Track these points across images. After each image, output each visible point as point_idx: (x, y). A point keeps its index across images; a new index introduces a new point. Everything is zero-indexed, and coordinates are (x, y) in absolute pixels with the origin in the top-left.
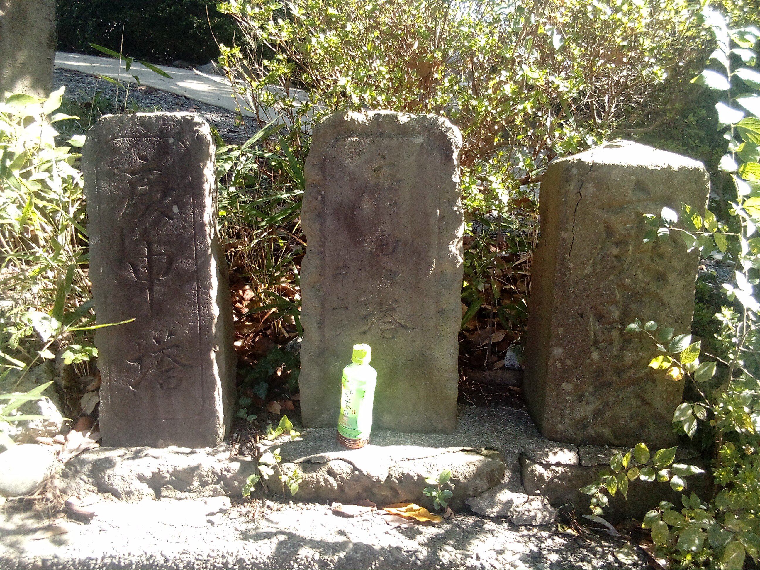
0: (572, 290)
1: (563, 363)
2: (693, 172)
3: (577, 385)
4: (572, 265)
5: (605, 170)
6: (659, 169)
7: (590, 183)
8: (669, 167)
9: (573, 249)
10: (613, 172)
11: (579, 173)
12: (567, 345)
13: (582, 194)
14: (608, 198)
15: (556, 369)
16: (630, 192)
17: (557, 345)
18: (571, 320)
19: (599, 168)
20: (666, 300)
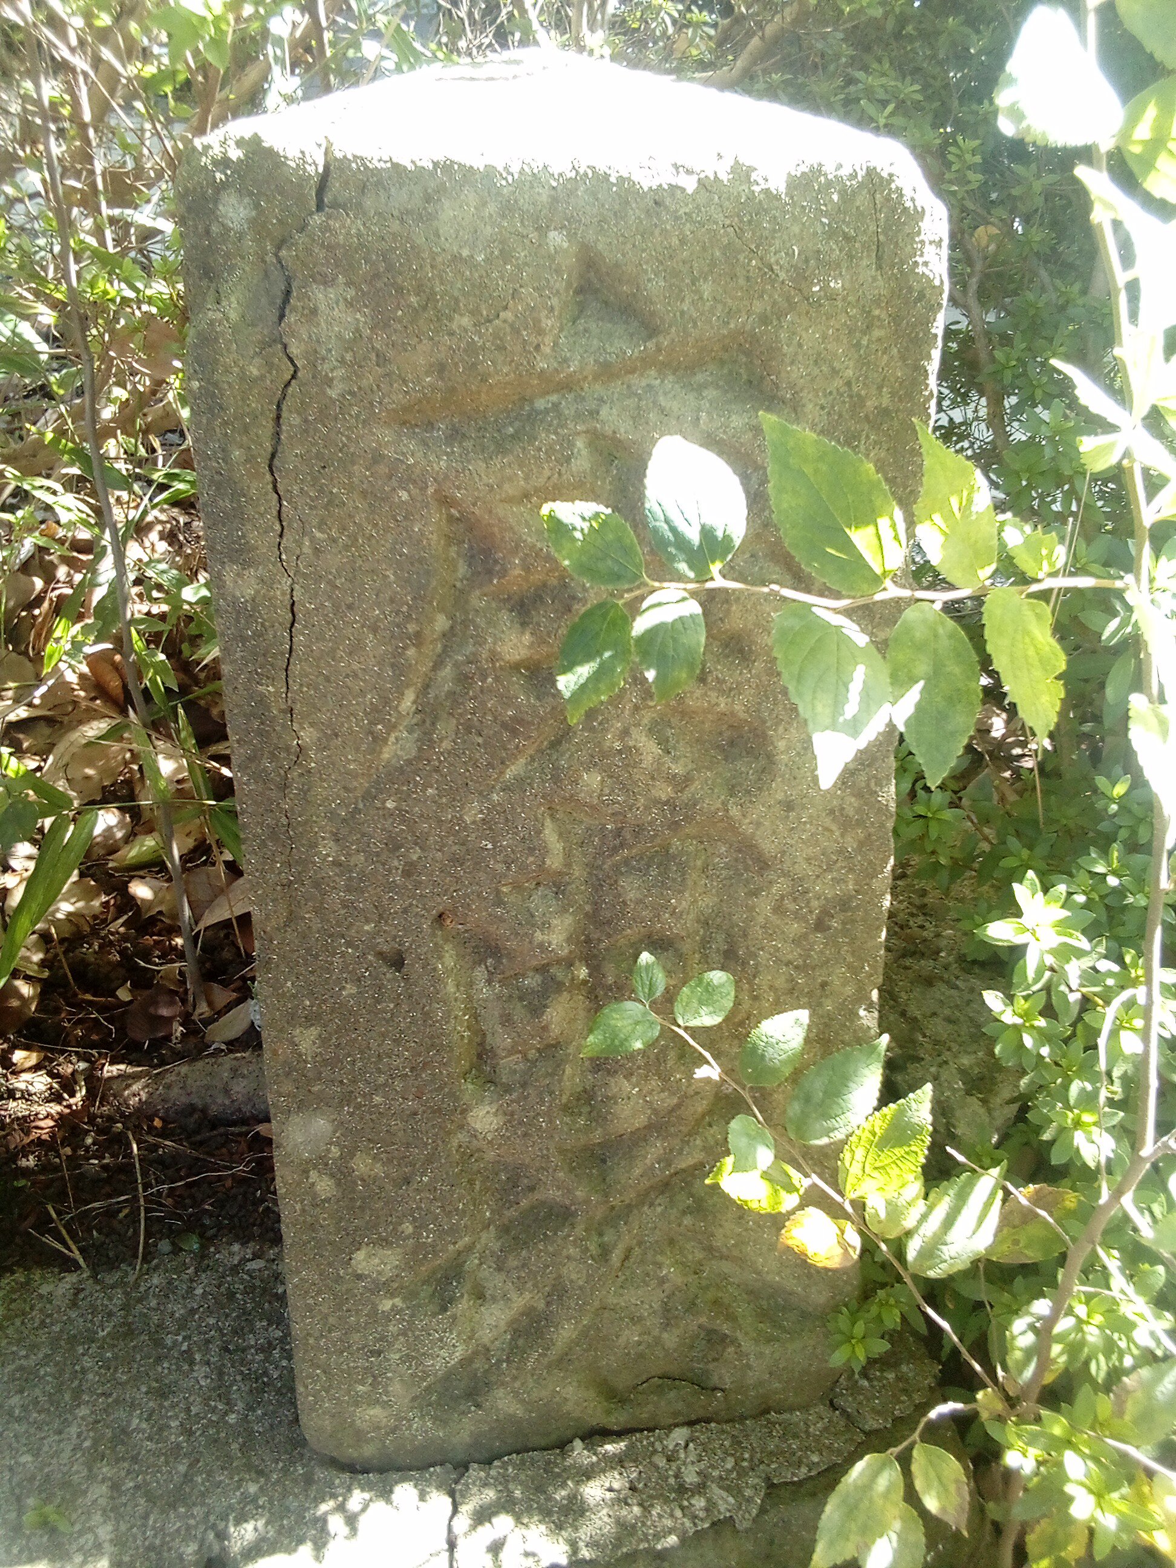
0: (327, 849)
1: (342, 1175)
2: (862, 201)
3: (419, 1246)
4: (308, 735)
5: (401, 198)
6: (690, 184)
7: (327, 282)
8: (742, 173)
9: (300, 650)
10: (448, 211)
11: (258, 225)
12: (347, 1098)
13: (294, 350)
14: (441, 368)
15: (317, 1203)
16: (548, 323)
17: (302, 1106)
18: (350, 989)
19: (363, 189)
20: (768, 846)
